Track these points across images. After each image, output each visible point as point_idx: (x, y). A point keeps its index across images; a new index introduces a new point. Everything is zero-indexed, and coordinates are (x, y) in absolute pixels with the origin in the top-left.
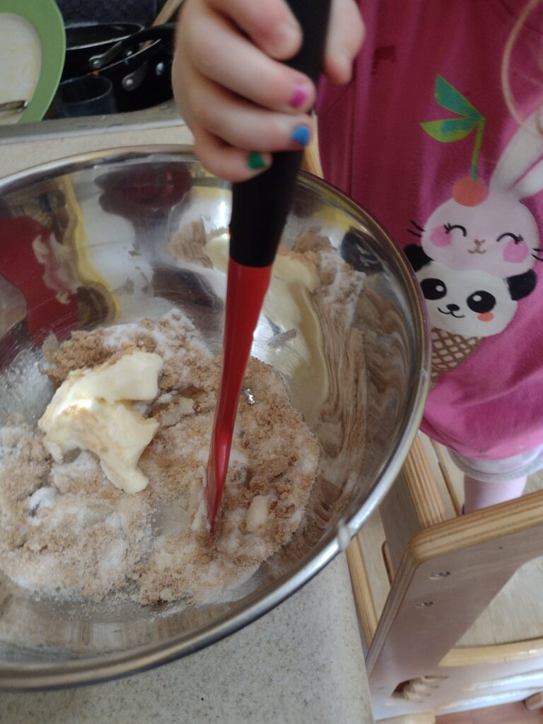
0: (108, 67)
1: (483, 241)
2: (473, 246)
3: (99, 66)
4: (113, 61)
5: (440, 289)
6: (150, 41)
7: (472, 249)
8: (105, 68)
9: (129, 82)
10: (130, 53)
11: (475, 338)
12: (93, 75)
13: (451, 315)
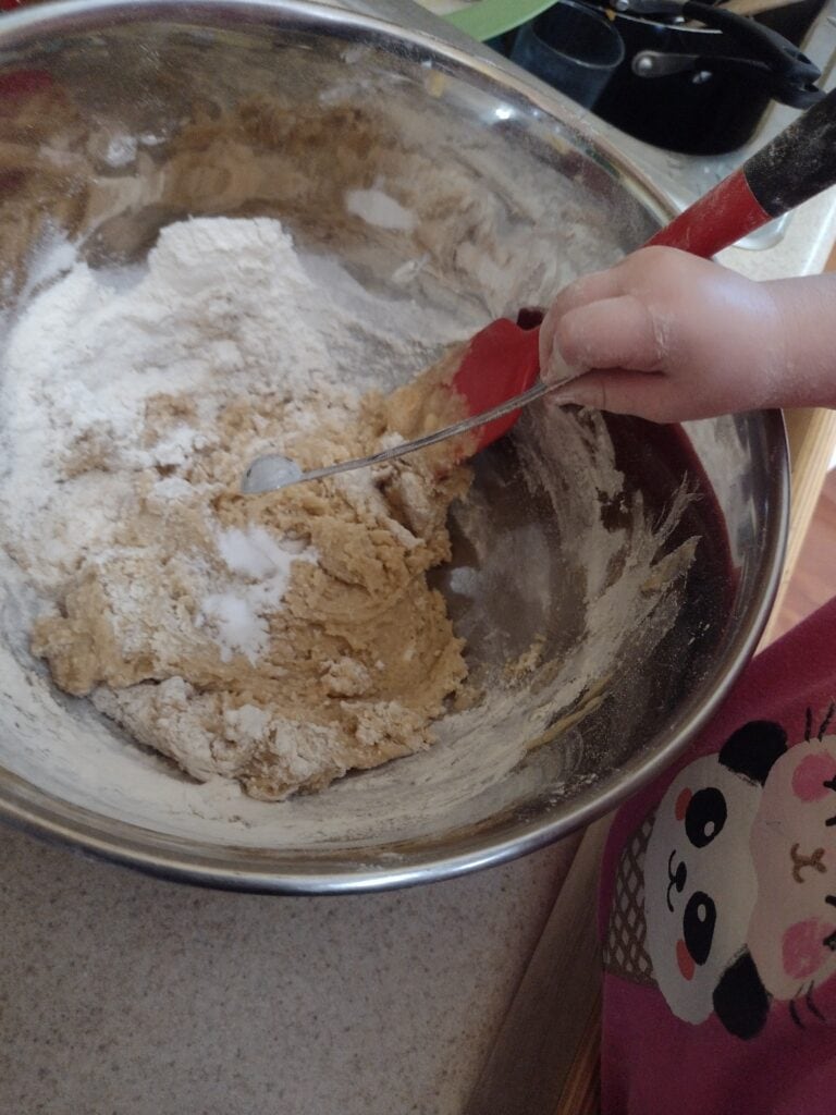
0: (634, 19)
1: (822, 869)
2: (806, 851)
3: (624, 9)
4: (647, 17)
5: (709, 828)
6: (702, 24)
7: (799, 852)
8: (629, 18)
9: (646, 63)
10: (680, 19)
11: (650, 968)
12: (606, 17)
13: (669, 881)
